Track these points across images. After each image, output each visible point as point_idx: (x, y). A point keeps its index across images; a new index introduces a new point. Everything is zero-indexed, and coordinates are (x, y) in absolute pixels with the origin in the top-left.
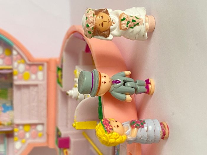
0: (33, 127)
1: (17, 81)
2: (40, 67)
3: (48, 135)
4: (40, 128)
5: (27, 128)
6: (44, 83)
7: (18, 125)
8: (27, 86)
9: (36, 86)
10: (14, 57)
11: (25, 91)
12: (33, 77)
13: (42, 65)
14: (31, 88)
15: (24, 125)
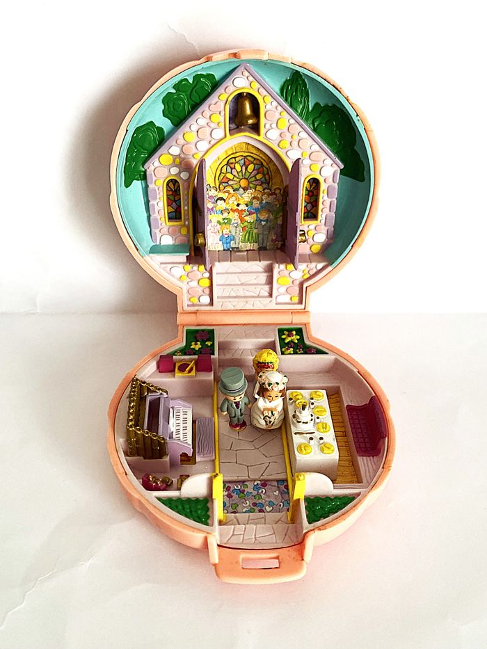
0: (207, 291)
1: (279, 269)
2: (296, 299)
3: (195, 313)
4: (206, 299)
5: (206, 283)
6: (274, 306)
7: (211, 272)
8: (270, 281)
9: (271, 295)
10: (313, 265)
11: (263, 277)
12: (283, 290)
13: (300, 302)
14: (267, 288)
15: (211, 278)
